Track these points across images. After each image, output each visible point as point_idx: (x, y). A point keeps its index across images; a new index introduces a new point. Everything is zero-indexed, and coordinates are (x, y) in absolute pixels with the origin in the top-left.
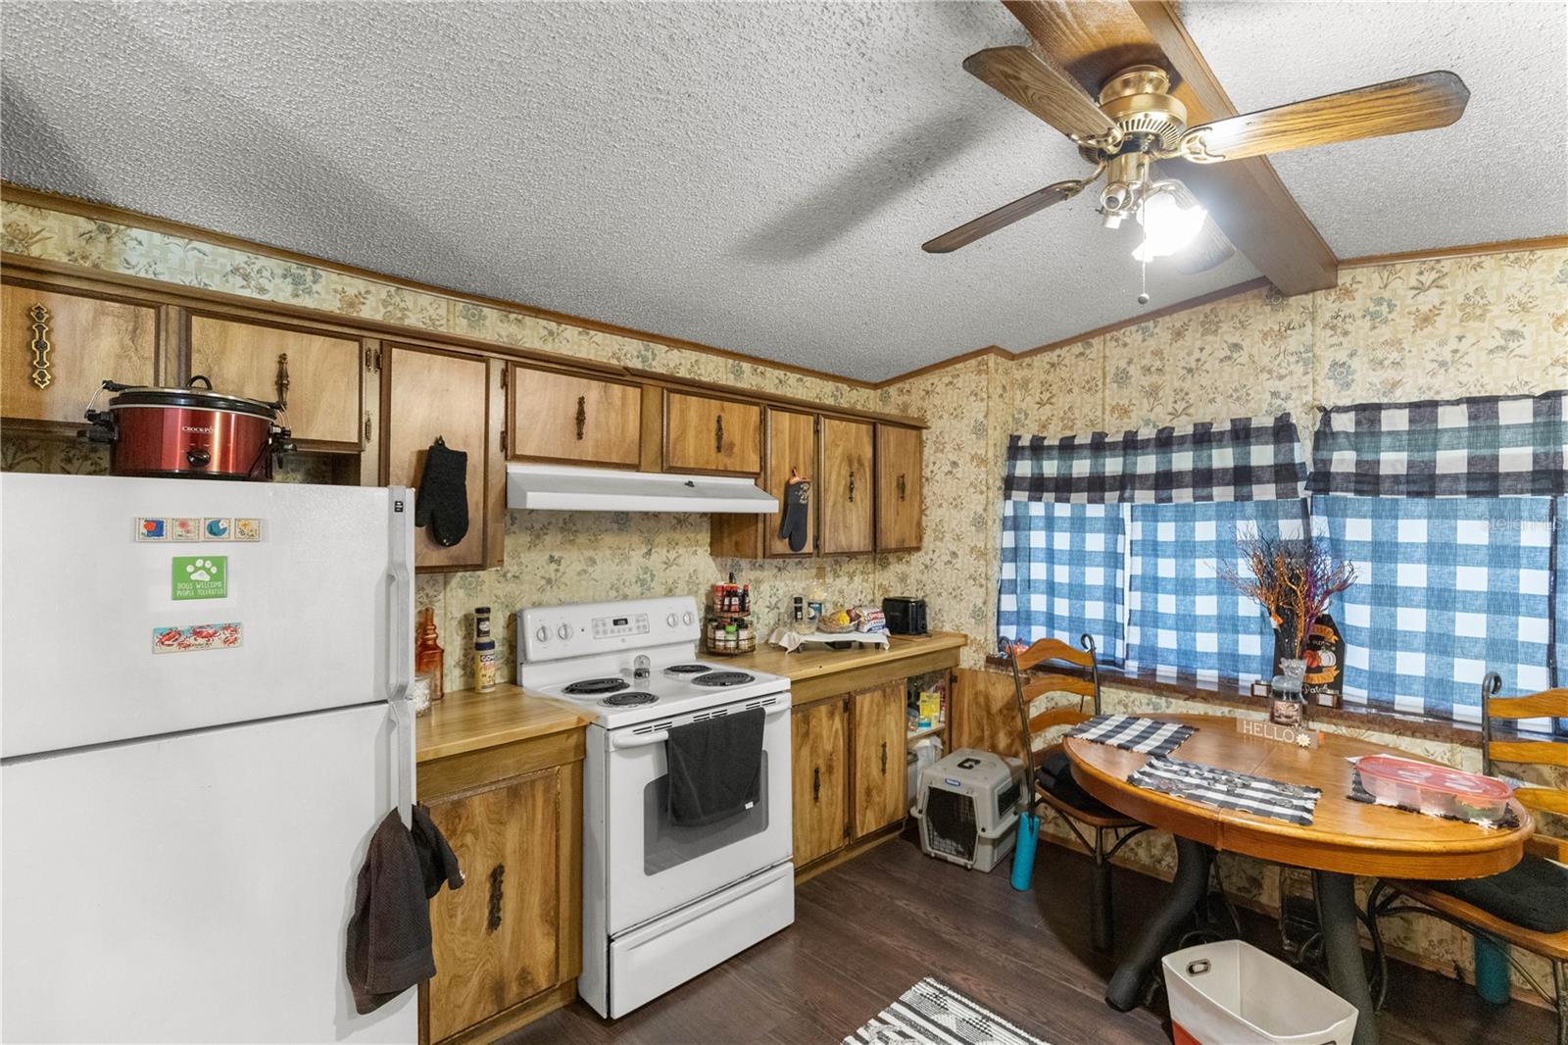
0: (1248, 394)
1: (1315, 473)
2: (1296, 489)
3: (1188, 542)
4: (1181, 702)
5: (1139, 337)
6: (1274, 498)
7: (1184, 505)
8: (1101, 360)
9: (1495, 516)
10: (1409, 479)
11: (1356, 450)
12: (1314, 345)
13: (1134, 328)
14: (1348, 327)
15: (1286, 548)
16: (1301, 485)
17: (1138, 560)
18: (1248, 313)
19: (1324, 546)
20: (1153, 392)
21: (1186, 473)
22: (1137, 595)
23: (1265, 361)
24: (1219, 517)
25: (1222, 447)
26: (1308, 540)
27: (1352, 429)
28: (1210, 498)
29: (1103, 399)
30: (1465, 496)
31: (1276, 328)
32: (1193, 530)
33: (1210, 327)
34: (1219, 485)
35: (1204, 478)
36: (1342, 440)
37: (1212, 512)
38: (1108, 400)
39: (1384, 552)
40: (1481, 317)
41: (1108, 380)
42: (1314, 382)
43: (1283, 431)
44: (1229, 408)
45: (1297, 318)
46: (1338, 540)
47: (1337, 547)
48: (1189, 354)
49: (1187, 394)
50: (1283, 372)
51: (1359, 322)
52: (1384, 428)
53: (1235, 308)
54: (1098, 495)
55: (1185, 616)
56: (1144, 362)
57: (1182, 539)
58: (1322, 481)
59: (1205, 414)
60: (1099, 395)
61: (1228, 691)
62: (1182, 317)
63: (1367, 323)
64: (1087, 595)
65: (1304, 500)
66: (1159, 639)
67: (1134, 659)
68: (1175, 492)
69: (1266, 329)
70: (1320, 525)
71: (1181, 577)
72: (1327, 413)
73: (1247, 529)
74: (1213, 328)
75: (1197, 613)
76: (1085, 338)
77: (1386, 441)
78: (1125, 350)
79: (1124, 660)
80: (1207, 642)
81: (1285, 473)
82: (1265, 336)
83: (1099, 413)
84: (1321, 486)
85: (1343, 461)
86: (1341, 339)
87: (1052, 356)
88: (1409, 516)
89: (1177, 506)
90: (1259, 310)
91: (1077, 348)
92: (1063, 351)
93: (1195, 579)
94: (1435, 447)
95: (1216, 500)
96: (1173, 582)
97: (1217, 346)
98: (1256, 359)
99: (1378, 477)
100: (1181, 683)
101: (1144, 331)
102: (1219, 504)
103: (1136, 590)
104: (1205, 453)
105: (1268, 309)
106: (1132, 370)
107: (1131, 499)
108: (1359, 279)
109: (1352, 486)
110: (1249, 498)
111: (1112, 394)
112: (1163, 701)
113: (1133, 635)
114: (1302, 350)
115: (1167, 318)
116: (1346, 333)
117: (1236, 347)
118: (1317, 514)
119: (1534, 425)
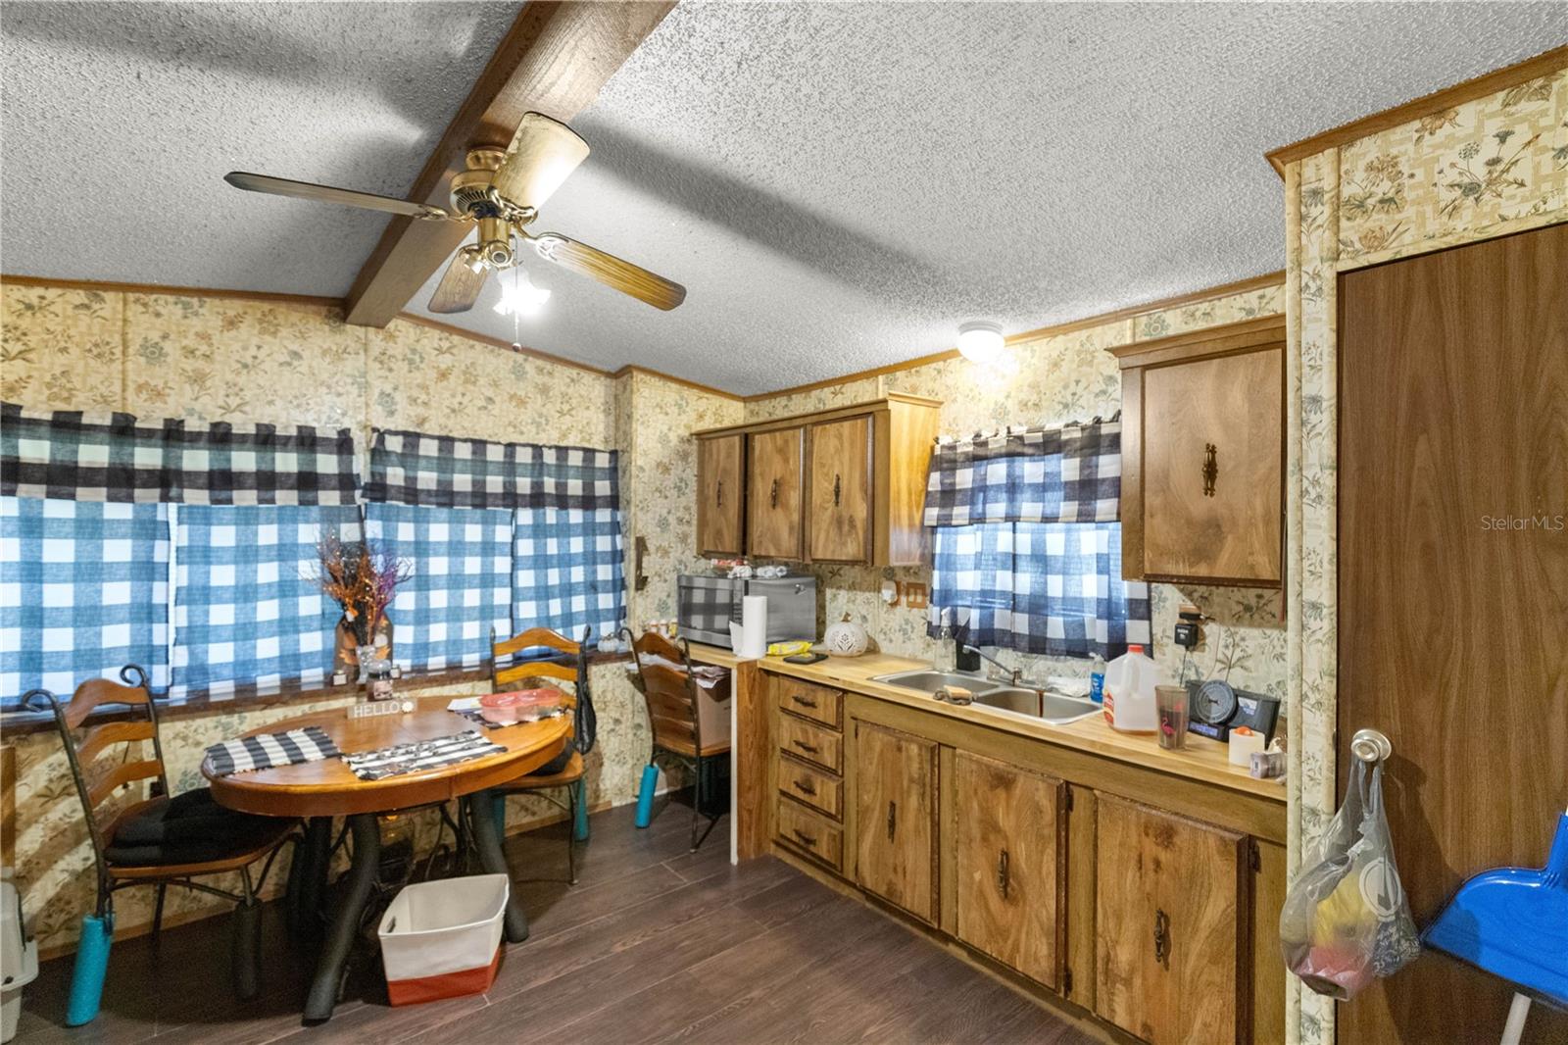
0: (308, 404)
1: (372, 484)
2: (353, 497)
3: (251, 546)
4: (257, 714)
5: (178, 310)
6: (338, 503)
7: (247, 508)
8: (120, 323)
9: (485, 522)
10: (438, 493)
11: (403, 467)
12: (366, 373)
13: (171, 299)
14: (392, 365)
15: (344, 549)
16: (358, 493)
17: (185, 568)
18: (308, 326)
19: (378, 546)
20: (198, 379)
21: (249, 474)
22: (183, 609)
23: (325, 376)
24: (281, 521)
25: (286, 451)
26: (363, 541)
27: (399, 450)
28: (273, 501)
29: (124, 372)
30: (470, 508)
31: (334, 348)
32: (256, 534)
33: (267, 326)
34: (282, 488)
35: (267, 481)
36: (394, 458)
37: (274, 516)
38: (131, 376)
39: (421, 549)
40: (474, 383)
41: (131, 351)
42: (367, 405)
43: (344, 444)
44: (288, 414)
45: (353, 346)
46: (391, 541)
47: (389, 547)
48: (245, 348)
49: (241, 390)
50: (340, 390)
51: (400, 363)
52: (422, 452)
53: (295, 317)
54: (123, 492)
55: (245, 624)
56: (185, 342)
57: (243, 544)
58: (378, 490)
59: (262, 415)
60: (117, 366)
61: (291, 690)
62: (234, 307)
63: (405, 366)
64: (105, 618)
65: (359, 507)
66: (210, 654)
67: (180, 684)
68: (236, 494)
69: (325, 346)
70: (374, 529)
71: (242, 583)
72: (382, 436)
73: (309, 533)
74: (272, 329)
75: (259, 619)
76: (95, 287)
77: (423, 463)
78: (159, 321)
79: (167, 688)
80: (268, 648)
81: (346, 482)
82: (324, 353)
83: (117, 387)
84: (379, 495)
85: (395, 476)
86: (388, 374)
87: (33, 294)
88: (437, 521)
89: (238, 508)
90: (318, 326)
91: (79, 296)
92: (52, 293)
93: (257, 585)
94: (453, 472)
95: (279, 503)
96: (232, 590)
97: (275, 348)
98: (316, 372)
99: (416, 490)
100: (240, 696)
101: (186, 306)
102: (281, 508)
103: (182, 604)
104: (269, 455)
105: (327, 328)
106: (167, 346)
107: (180, 499)
108: (399, 328)
109: (402, 496)
110: (315, 502)
111: (137, 368)
112: (235, 719)
113: (180, 657)
114: (357, 374)
115: (217, 302)
116: (391, 370)
117: (296, 355)
118: (371, 518)
119: (504, 463)
